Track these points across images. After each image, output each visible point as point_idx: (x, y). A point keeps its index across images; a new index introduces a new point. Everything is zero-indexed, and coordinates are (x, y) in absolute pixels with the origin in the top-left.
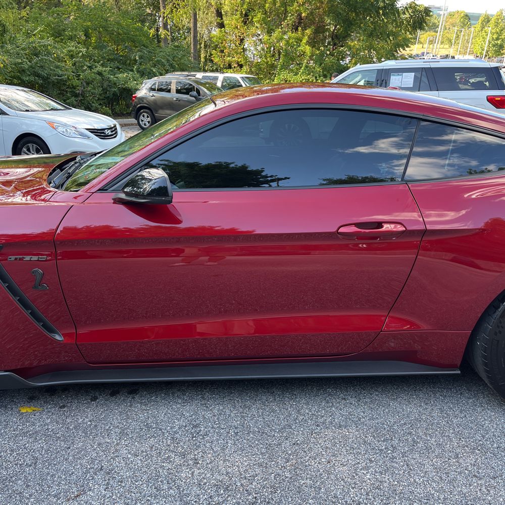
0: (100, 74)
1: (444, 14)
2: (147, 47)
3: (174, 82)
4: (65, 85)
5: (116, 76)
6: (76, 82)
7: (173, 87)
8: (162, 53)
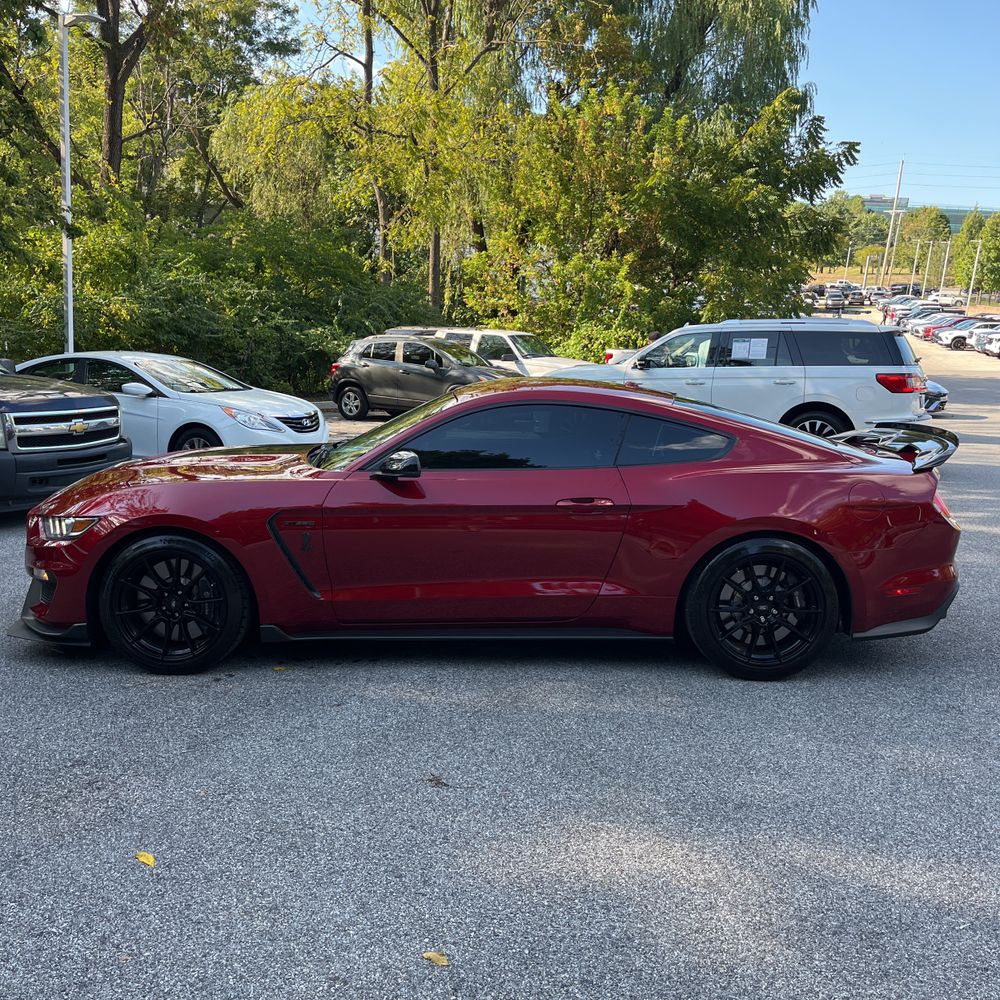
0: (278, 328)
1: (897, 215)
2: (356, 285)
3: (400, 344)
4: (220, 346)
5: (306, 332)
6: (239, 342)
7: (399, 353)
8: (379, 296)
